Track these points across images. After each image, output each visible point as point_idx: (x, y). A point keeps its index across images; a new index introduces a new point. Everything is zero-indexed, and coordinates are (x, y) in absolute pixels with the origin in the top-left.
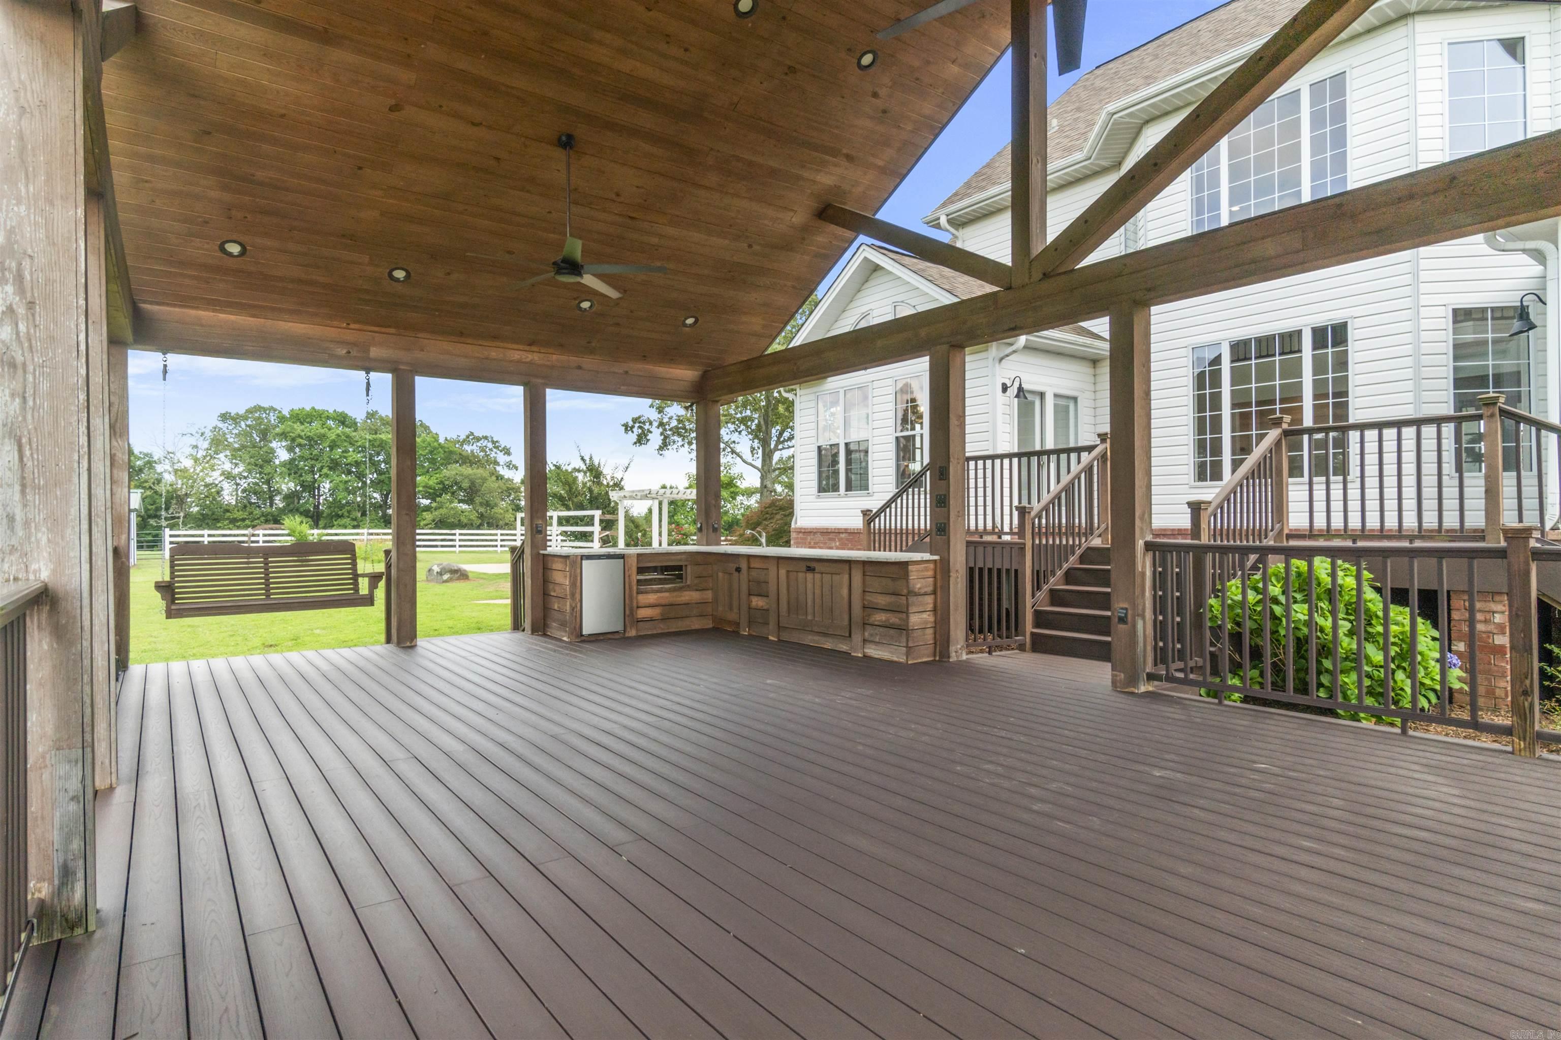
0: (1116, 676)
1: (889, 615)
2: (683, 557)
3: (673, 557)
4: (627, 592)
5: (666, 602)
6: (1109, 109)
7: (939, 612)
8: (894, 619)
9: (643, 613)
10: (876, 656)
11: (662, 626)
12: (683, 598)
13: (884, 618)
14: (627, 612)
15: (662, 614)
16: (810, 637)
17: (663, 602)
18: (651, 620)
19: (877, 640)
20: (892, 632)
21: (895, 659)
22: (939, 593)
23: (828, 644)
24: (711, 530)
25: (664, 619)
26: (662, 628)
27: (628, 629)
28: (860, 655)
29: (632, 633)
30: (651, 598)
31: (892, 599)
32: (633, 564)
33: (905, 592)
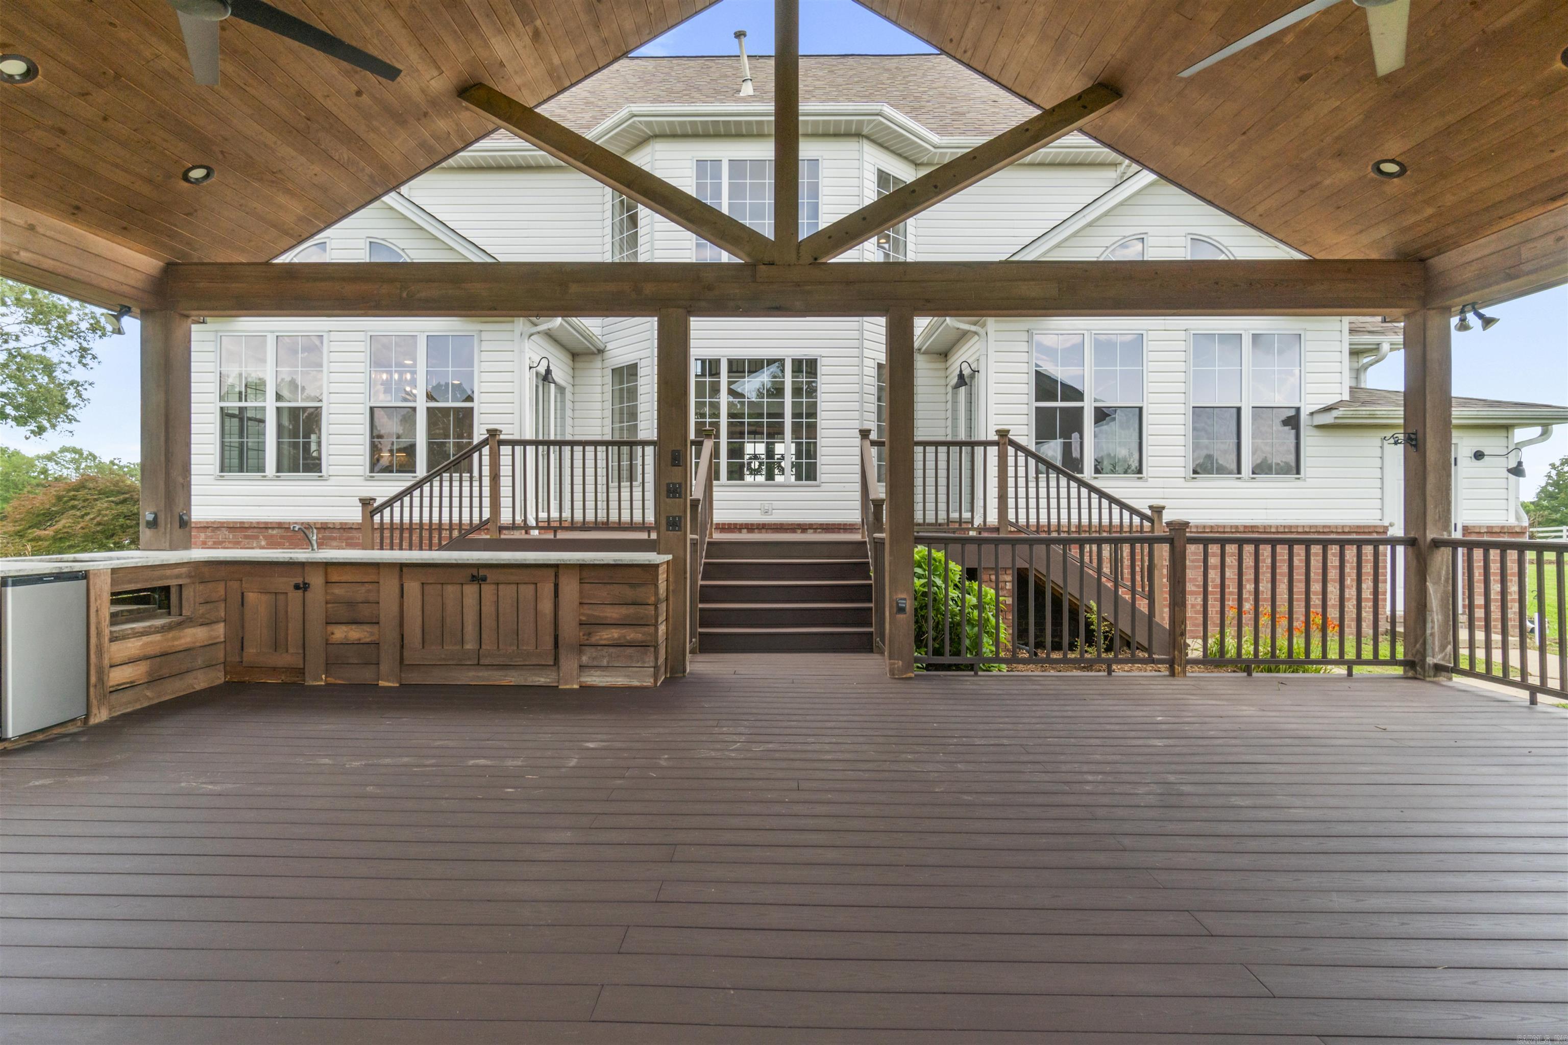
0: (894, 664)
1: (624, 631)
2: (184, 570)
3: (168, 572)
4: (93, 640)
5: (156, 650)
6: (633, 109)
7: (671, 622)
8: (632, 635)
9: (118, 676)
10: (601, 684)
11: (149, 694)
12: (183, 641)
13: (616, 635)
14: (93, 679)
15: (150, 673)
16: (471, 674)
17: (150, 651)
18: (132, 685)
19: (605, 663)
20: (630, 651)
21: (636, 683)
22: (671, 599)
23: (512, 679)
24: (177, 524)
25: (154, 680)
26: (151, 697)
27: (94, 710)
28: (576, 686)
29: (101, 716)
30: (133, 647)
31: (631, 610)
32: (103, 588)
33: (652, 599)
